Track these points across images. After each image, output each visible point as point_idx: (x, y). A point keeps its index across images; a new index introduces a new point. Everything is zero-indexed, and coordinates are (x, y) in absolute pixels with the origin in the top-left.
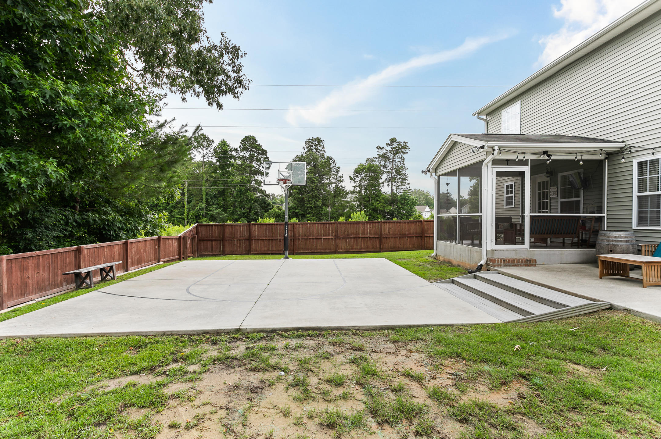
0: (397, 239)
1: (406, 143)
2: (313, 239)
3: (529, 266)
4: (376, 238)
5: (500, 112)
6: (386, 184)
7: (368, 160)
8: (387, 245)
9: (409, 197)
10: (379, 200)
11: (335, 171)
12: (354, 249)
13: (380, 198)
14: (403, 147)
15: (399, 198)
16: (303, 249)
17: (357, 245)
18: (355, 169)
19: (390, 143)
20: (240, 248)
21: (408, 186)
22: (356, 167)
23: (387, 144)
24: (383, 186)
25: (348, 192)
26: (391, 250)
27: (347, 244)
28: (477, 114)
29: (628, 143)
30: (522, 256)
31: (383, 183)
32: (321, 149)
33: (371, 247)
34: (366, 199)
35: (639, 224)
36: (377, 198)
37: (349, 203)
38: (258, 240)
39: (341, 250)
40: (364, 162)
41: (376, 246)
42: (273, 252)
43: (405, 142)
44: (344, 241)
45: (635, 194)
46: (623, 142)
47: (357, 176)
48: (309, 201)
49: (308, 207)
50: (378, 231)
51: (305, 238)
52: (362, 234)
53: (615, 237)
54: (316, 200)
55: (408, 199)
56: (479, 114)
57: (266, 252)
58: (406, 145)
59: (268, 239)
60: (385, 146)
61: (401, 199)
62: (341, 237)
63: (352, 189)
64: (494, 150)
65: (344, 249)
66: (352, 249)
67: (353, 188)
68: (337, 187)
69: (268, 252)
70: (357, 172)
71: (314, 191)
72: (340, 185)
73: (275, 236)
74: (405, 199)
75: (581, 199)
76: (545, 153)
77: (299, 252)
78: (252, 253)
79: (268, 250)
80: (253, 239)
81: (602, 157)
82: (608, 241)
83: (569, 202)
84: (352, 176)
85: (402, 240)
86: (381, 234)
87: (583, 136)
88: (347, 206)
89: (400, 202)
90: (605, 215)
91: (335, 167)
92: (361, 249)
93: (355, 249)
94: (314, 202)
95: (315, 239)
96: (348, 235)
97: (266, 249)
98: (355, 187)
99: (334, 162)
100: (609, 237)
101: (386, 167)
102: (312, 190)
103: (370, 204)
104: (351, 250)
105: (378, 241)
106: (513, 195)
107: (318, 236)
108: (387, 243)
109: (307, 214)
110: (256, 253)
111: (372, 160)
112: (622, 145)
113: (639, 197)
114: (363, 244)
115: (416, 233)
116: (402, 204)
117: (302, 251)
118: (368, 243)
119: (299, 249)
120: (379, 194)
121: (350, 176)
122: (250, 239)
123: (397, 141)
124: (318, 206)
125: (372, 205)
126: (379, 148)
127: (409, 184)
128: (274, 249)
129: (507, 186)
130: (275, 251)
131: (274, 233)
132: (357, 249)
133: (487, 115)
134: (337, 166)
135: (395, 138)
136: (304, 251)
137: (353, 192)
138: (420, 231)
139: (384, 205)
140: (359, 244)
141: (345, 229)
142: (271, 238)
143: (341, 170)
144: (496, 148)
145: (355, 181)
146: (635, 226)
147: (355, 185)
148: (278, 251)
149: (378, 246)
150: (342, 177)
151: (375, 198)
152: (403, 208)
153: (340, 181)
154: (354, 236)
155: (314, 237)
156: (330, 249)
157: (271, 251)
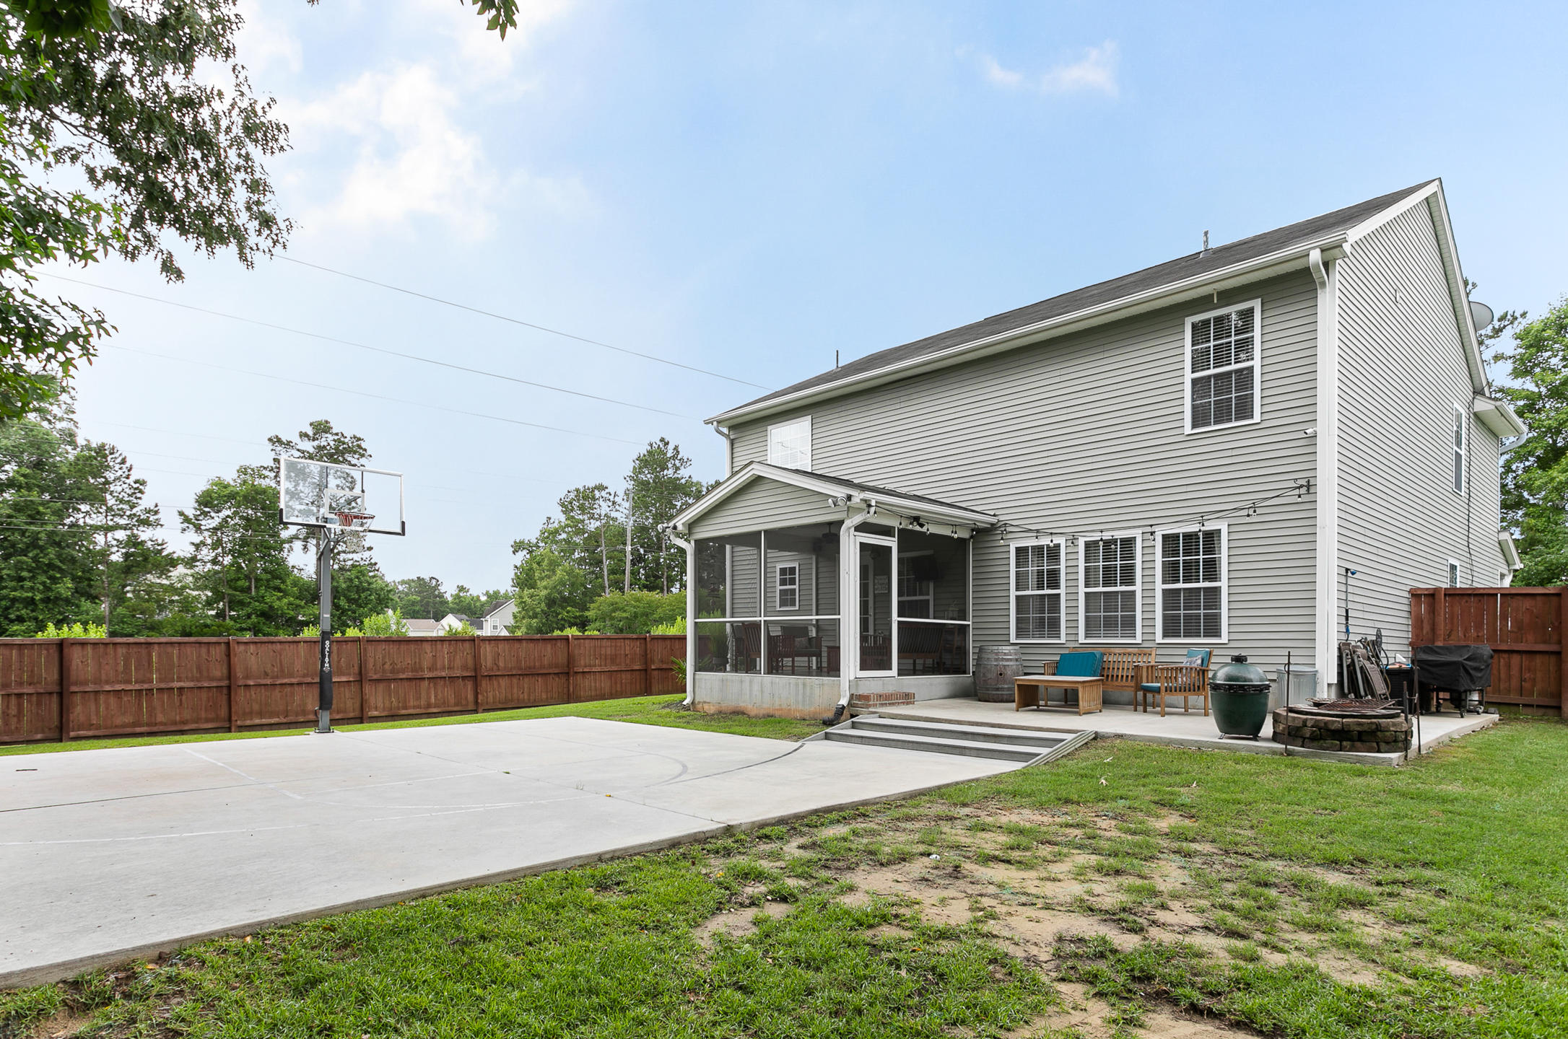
0: (515, 680)
1: (359, 439)
2: (292, 684)
3: (908, 703)
4: (464, 678)
5: (764, 429)
6: (298, 545)
7: (243, 471)
8: (490, 695)
9: (369, 584)
10: (282, 586)
11: (130, 492)
12: (410, 708)
13: (284, 582)
14: (350, 450)
15: (344, 586)
16: (261, 715)
17: (419, 698)
18: (199, 492)
19: (311, 433)
20: (19, 721)
21: (366, 554)
22: (202, 486)
23: (303, 435)
24: (291, 549)
25: (177, 560)
26: (501, 706)
27: (390, 695)
28: (715, 423)
29: (1001, 518)
30: (890, 688)
31: (291, 540)
32: (59, 415)
33: (452, 701)
34: (242, 583)
35: (1018, 636)
36: (277, 582)
37: (179, 591)
38: (96, 692)
39: (376, 713)
40: (230, 476)
41: (466, 698)
42: (155, 729)
43: (355, 437)
44: (381, 686)
45: (1013, 593)
46: (994, 515)
47: (205, 514)
48: (21, 579)
49: (14, 600)
50: (470, 662)
51: (268, 681)
52: (430, 669)
53: (1005, 654)
54: (53, 578)
55: (368, 590)
56: (719, 422)
57: (129, 730)
58: (359, 447)
59: (138, 687)
60: (295, 439)
61: (348, 587)
62: (375, 677)
63: (188, 551)
64: (870, 506)
65: (384, 709)
66: (405, 708)
67: (192, 549)
68: (133, 542)
69: (138, 730)
70: (207, 501)
71: (42, 549)
72: (145, 534)
73: (160, 680)
74: (359, 589)
75: (931, 597)
76: (916, 519)
77: (248, 723)
78: (72, 734)
79: (134, 725)
80: (74, 689)
81: (964, 534)
82: (997, 660)
83: (921, 601)
84: (190, 513)
85: (526, 682)
86: (477, 668)
87: (933, 497)
88: (172, 602)
89: (345, 596)
90: (970, 623)
91: (128, 477)
92: (429, 706)
93: (414, 707)
94: (44, 583)
95: (299, 684)
96: (392, 671)
97: (129, 719)
98: (197, 547)
99: (123, 462)
100: (997, 654)
101: (300, 498)
102: (34, 544)
103: (252, 598)
104: (403, 712)
105: (470, 685)
106: (796, 587)
107: (304, 676)
108: (491, 691)
109: (12, 621)
110: (90, 733)
111: (259, 472)
112: (994, 520)
113: (1018, 597)
114: (432, 695)
115: (557, 666)
116: (349, 600)
117: (257, 721)
118: (448, 693)
119: (251, 714)
120: (278, 575)
121: (181, 514)
122: (62, 692)
123: (334, 431)
124: (58, 598)
125: (261, 599)
126: (275, 441)
127: (370, 549)
128: (160, 718)
129: (783, 571)
130: (161, 724)
131: (158, 670)
132: (419, 707)
133: (730, 428)
134: (135, 475)
135: (327, 422)
136: (264, 721)
137: (191, 562)
138: (565, 661)
139: (298, 602)
140: (424, 694)
141: (384, 657)
142: (146, 686)
143: (147, 489)
144: (873, 503)
145: (198, 528)
146: (1013, 640)
147: (197, 539)
148: (175, 723)
149: (470, 697)
150: (156, 513)
151: (268, 581)
152: (354, 612)
153: (146, 523)
154: (410, 675)
155: (294, 680)
156: (345, 712)
157: (148, 725)
